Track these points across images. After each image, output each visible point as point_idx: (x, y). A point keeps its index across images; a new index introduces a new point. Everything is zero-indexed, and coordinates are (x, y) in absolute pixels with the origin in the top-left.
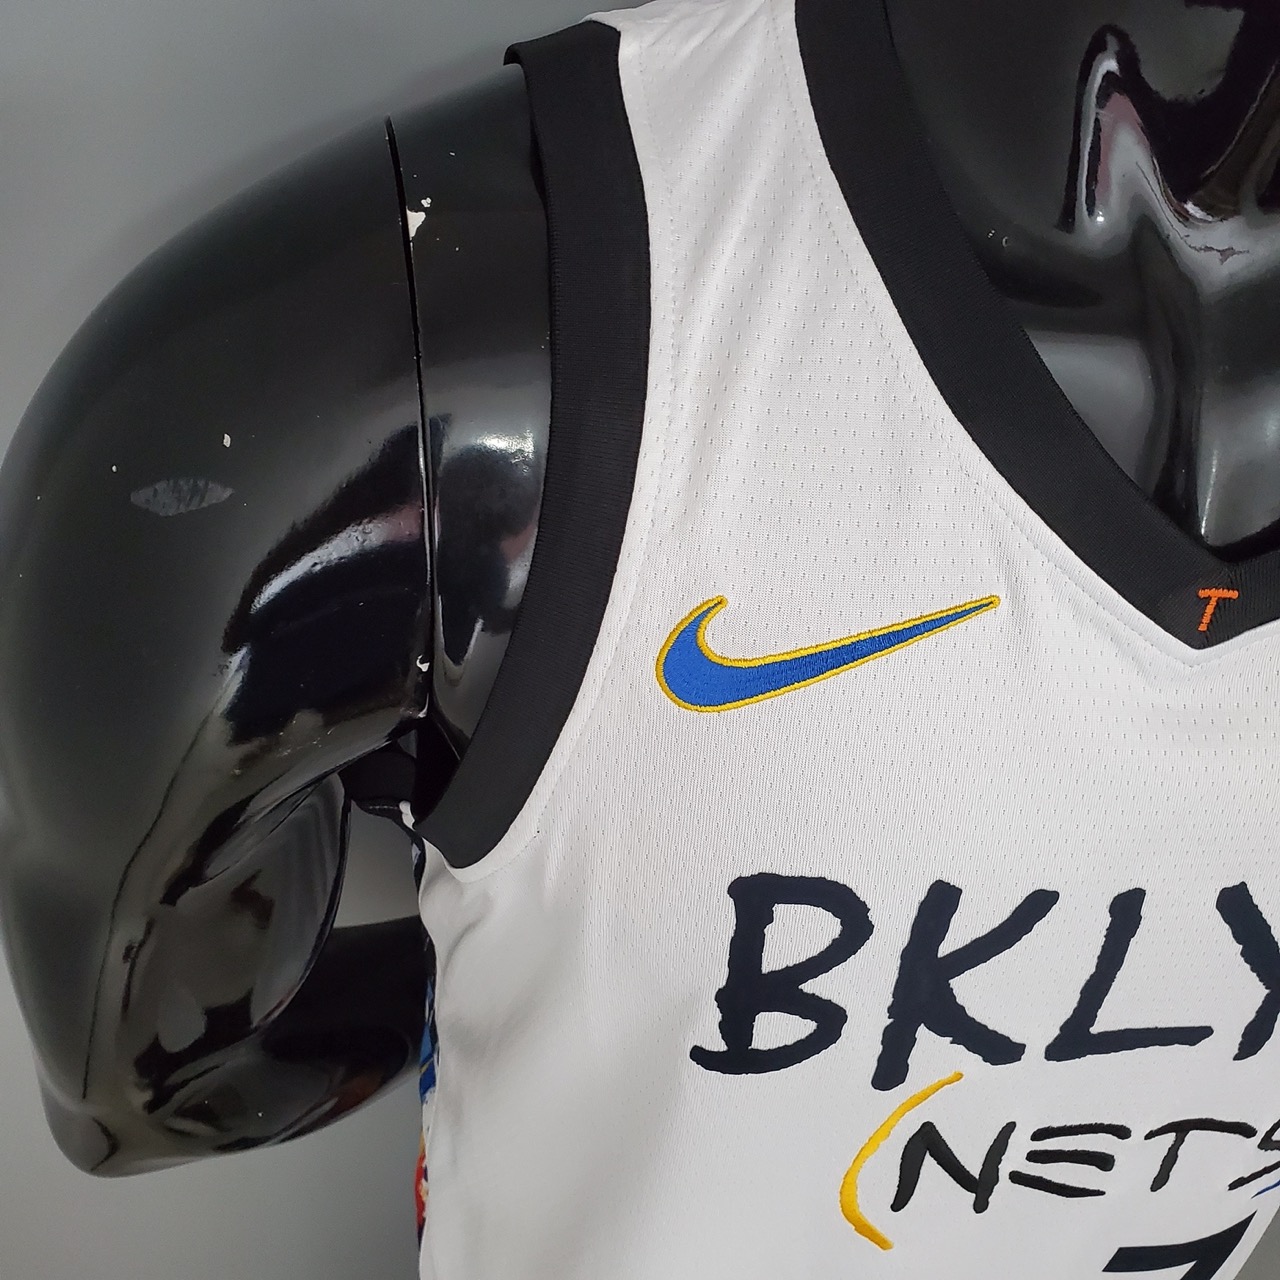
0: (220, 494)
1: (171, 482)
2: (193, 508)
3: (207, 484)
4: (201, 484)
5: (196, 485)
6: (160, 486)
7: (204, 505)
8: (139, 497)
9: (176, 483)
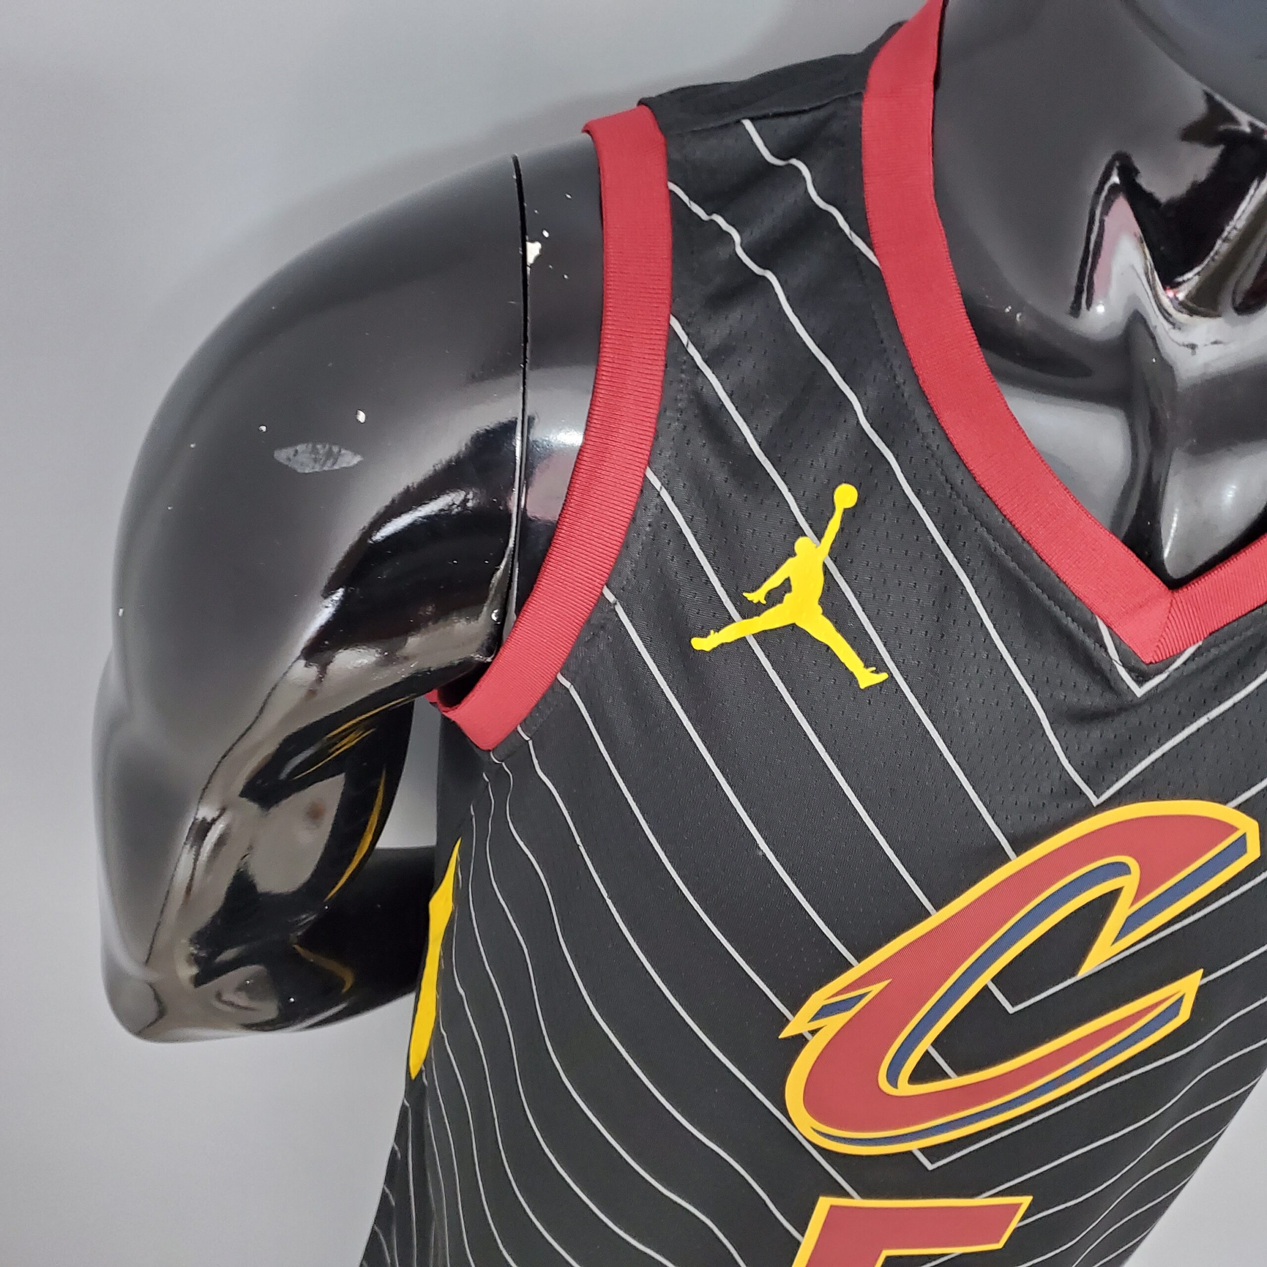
3: (340, 451)
5: (330, 449)
9: (314, 448)
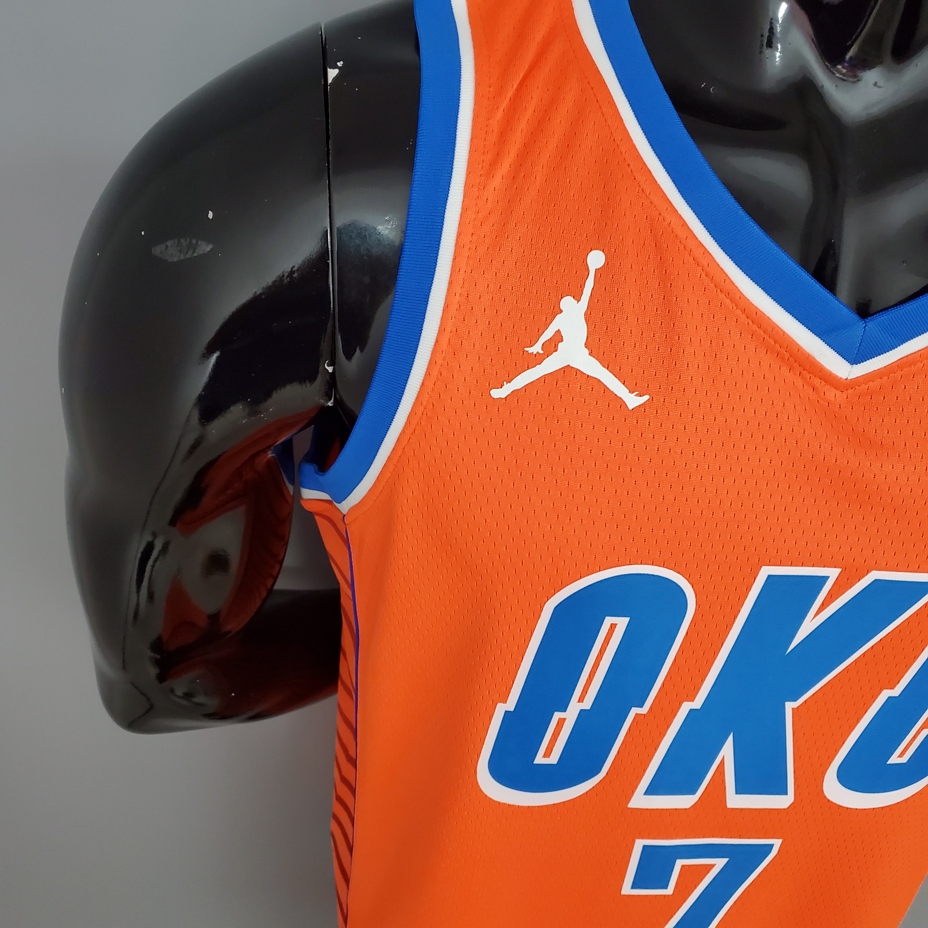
0: (205, 248)
1: (176, 241)
2: (188, 256)
3: (197, 242)
4: (194, 241)
5: (190, 241)
6: (169, 243)
7: (195, 255)
8: (157, 250)
9: (179, 241)
